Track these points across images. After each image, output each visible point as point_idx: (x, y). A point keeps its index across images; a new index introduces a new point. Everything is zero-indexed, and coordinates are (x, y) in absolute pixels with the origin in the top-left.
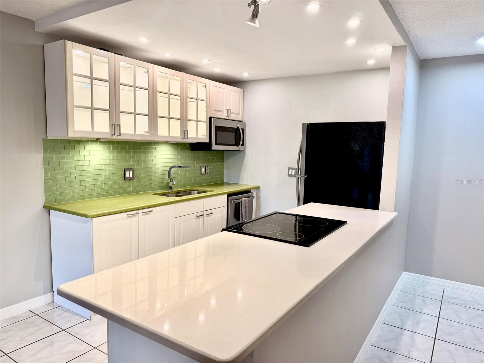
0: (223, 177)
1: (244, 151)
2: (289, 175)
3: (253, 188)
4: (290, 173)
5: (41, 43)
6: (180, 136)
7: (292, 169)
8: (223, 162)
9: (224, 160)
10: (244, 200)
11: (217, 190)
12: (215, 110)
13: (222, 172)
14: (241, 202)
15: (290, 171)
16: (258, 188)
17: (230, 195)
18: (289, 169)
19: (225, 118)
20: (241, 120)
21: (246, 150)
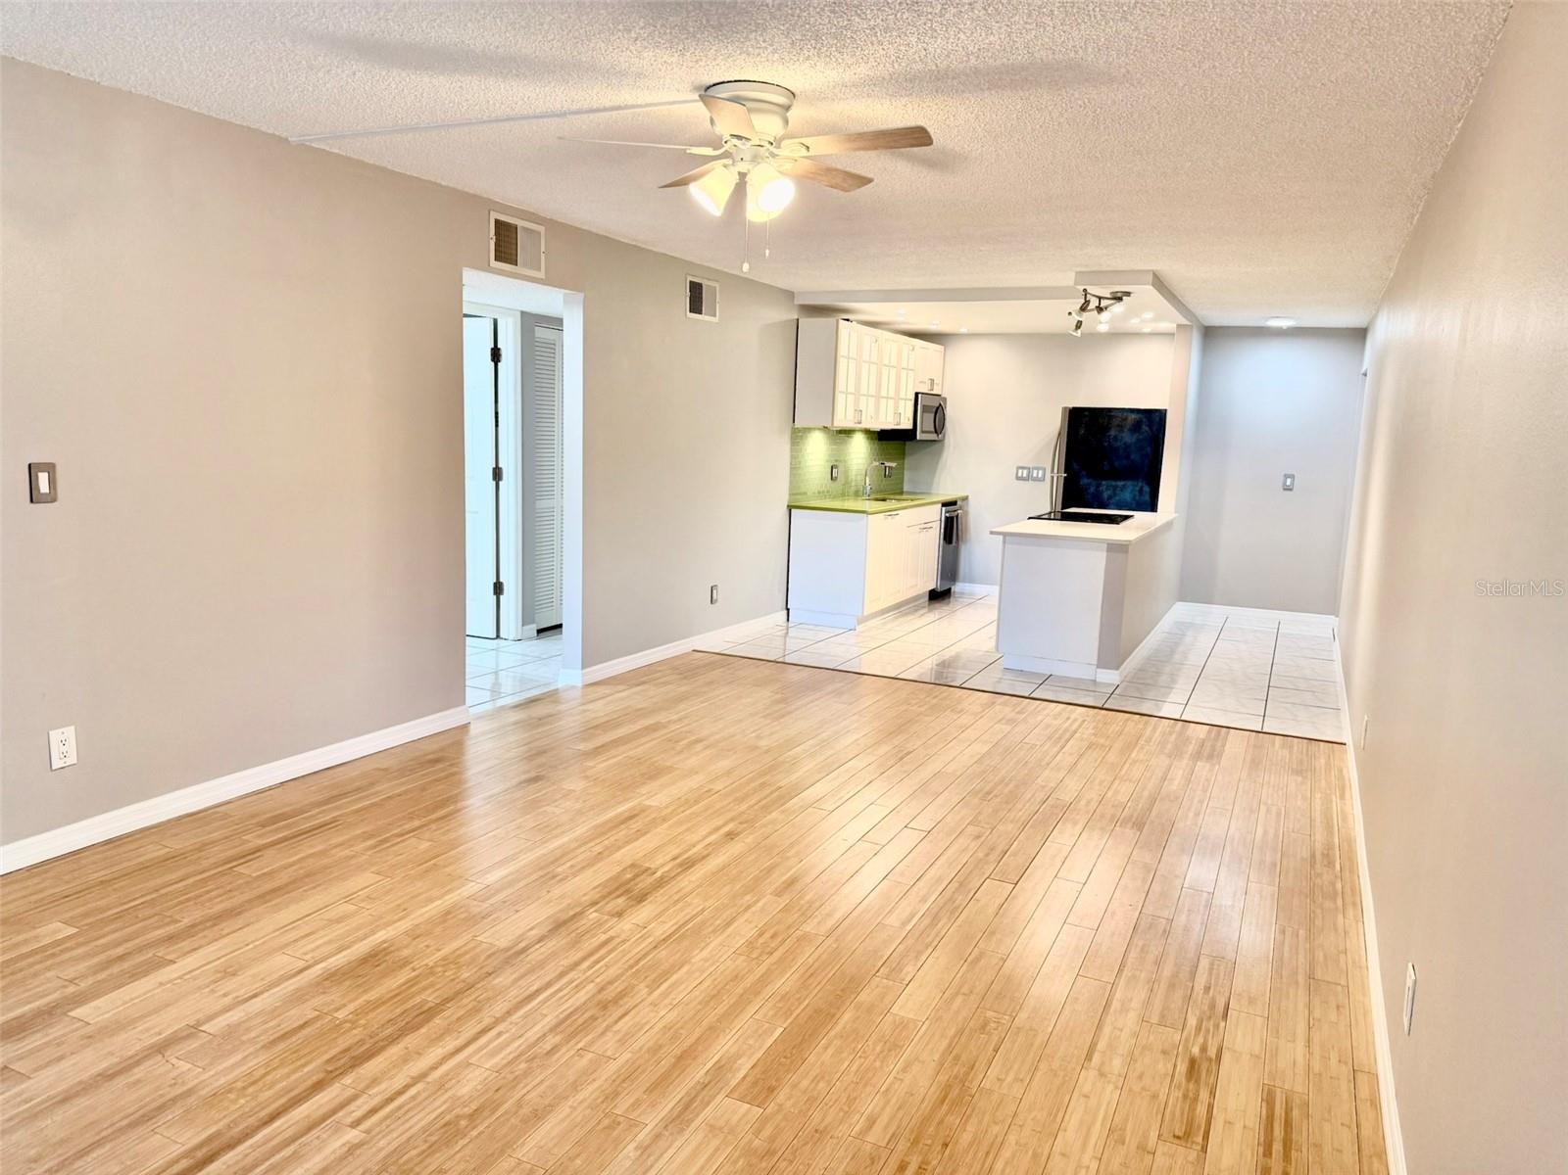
0: (902, 483)
1: (941, 441)
2: (1018, 478)
3: (959, 500)
4: (1020, 475)
5: (796, 317)
7: (1023, 468)
8: (904, 459)
9: (904, 454)
12: (920, 382)
13: (903, 474)
14: (957, 516)
15: (1020, 471)
16: (965, 499)
17: (944, 505)
18: (1018, 468)
19: (930, 392)
20: (939, 393)
21: (946, 441)
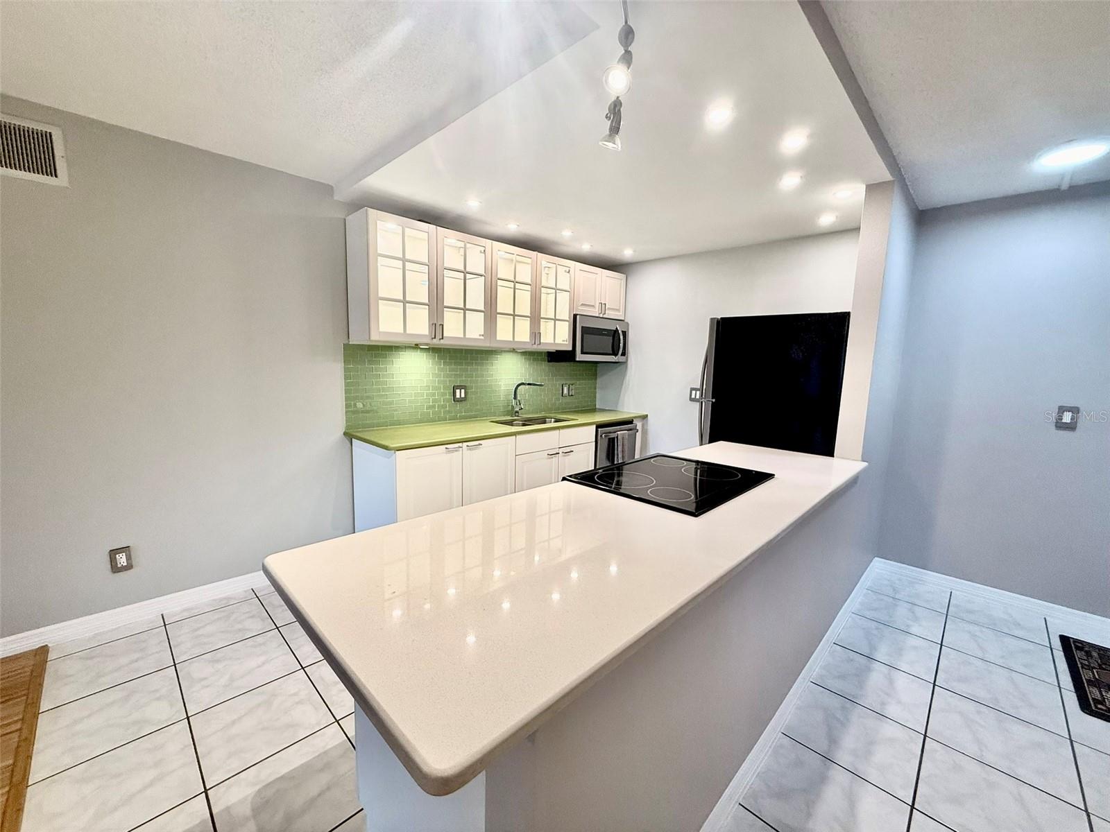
0: (595, 401)
1: (625, 363)
2: (691, 400)
3: (635, 417)
4: (693, 396)
6: (528, 340)
7: (696, 390)
8: (596, 379)
9: (596, 376)
10: (621, 434)
11: (582, 419)
12: (582, 305)
13: (595, 393)
14: (617, 437)
15: (694, 392)
16: (645, 417)
17: (599, 426)
18: (692, 389)
19: (597, 315)
20: (622, 318)
21: (629, 362)
